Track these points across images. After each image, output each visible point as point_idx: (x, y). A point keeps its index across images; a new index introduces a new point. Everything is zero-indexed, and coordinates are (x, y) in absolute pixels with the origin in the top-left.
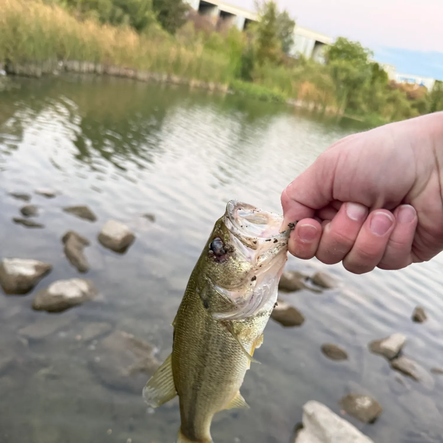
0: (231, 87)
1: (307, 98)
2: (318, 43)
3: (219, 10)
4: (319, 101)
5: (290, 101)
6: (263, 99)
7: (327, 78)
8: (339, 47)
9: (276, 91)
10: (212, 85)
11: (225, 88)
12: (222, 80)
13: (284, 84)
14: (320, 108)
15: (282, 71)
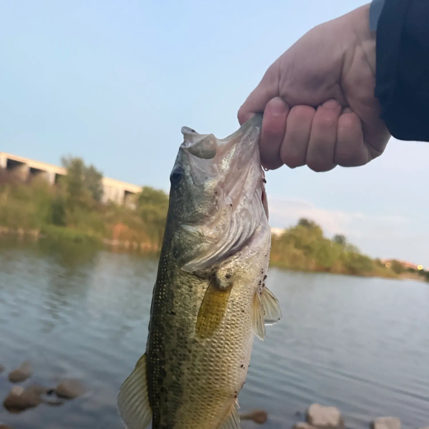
0: (42, 232)
1: (122, 237)
2: (127, 193)
3: (29, 167)
4: (133, 239)
5: (106, 241)
6: (77, 240)
7: (138, 220)
8: (146, 195)
9: (90, 233)
10: (21, 231)
11: (35, 233)
12: (32, 226)
13: (98, 227)
14: (135, 245)
15: (95, 216)
